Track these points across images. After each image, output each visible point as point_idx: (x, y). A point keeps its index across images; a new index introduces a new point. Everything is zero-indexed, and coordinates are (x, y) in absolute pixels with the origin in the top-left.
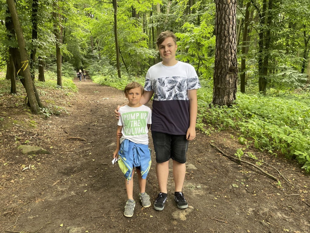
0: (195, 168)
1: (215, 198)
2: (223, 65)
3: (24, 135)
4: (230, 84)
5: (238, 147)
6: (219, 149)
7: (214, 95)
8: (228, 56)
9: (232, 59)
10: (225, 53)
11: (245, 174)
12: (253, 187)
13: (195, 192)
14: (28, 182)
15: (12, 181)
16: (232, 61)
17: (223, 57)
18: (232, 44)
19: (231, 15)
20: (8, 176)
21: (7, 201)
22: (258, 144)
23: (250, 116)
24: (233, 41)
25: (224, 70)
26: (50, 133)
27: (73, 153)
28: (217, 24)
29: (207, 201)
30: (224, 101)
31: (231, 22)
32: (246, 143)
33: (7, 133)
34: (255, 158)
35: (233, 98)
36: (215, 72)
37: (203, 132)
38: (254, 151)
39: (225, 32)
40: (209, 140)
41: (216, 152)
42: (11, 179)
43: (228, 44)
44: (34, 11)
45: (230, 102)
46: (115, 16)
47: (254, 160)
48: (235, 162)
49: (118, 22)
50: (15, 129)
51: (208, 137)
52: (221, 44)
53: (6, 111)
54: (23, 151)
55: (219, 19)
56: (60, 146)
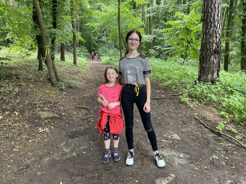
0: (179, 138)
1: (196, 168)
2: (208, 47)
3: (44, 103)
4: (214, 64)
5: (219, 120)
6: (202, 122)
7: (199, 73)
8: (213, 39)
9: (216, 42)
10: (210, 37)
11: (225, 146)
12: (232, 159)
13: (177, 161)
14: (42, 142)
15: (30, 141)
16: (216, 44)
17: (208, 41)
18: (217, 29)
19: (217, 3)
20: (27, 137)
21: (24, 158)
22: (238, 118)
23: (232, 92)
24: (218, 26)
25: (209, 51)
26: (64, 102)
27: (79, 119)
28: (204, 12)
29: (188, 170)
30: (208, 79)
31: (217, 10)
32: (227, 117)
33: (32, 101)
34: (235, 131)
35: (216, 76)
36: (201, 53)
37: (188, 106)
38: (235, 124)
39: (211, 19)
40: (193, 113)
41: (199, 124)
42: (29, 139)
43: (214, 29)
44: (55, 6)
45: (214, 80)
46: (119, 9)
47: (234, 133)
48: (216, 134)
49: (121, 14)
50: (38, 98)
51: (192, 110)
52: (207, 29)
53: (32, 84)
54: (41, 116)
55: (205, 8)
56: (70, 113)
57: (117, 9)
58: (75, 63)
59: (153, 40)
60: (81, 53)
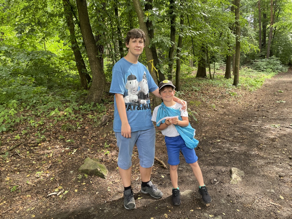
58: (236, 81)
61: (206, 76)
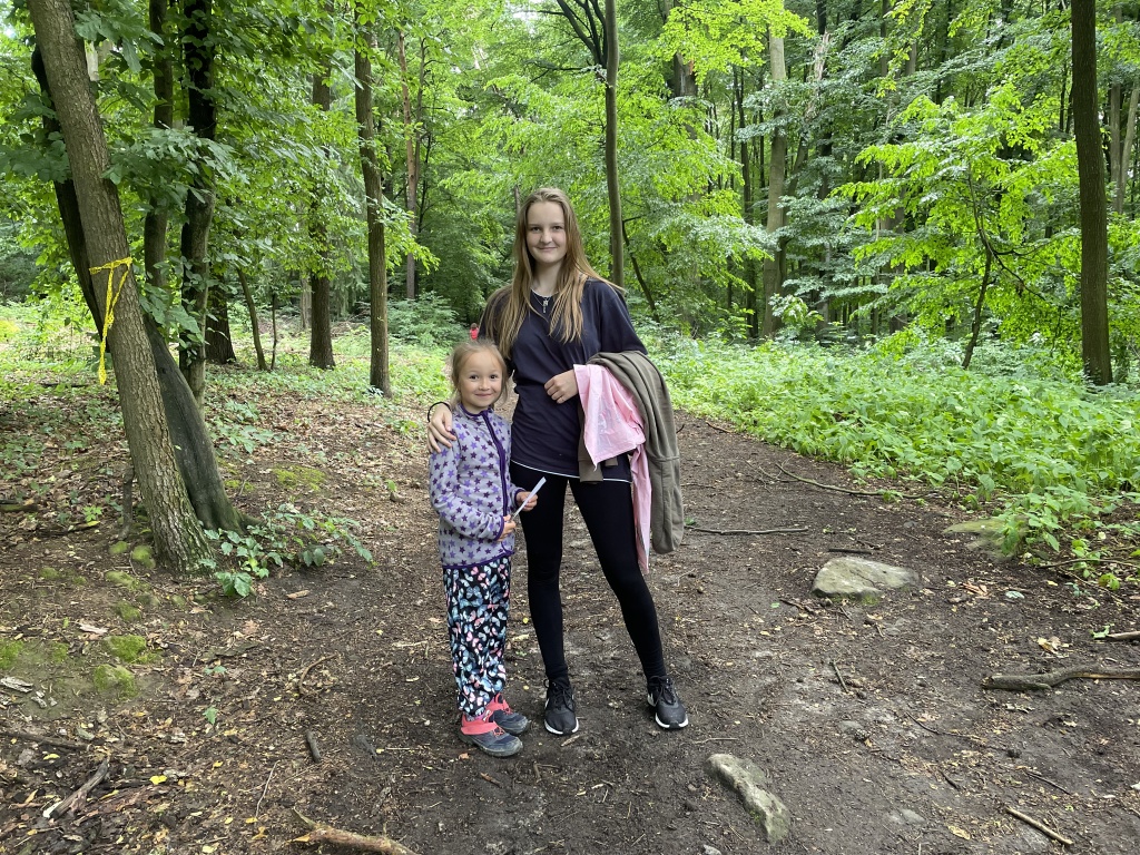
46: (610, 94)
57: (602, 98)
58: (378, 377)
59: (779, 249)
60: (425, 326)
61: (232, 355)
